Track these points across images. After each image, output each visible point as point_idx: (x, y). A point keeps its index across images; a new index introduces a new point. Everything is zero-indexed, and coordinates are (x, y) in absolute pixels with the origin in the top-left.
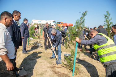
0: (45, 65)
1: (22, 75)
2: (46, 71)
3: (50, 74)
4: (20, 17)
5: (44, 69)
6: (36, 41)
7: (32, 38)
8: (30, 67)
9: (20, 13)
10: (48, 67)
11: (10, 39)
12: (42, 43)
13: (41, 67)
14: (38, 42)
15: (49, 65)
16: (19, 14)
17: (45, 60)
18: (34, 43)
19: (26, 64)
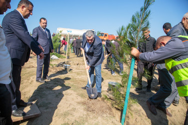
0: (73, 99)
1: (30, 115)
2: (74, 109)
3: (82, 115)
4: (31, 11)
5: (72, 107)
6: (61, 61)
7: (57, 56)
8: (46, 102)
9: (33, 6)
10: (79, 103)
11: (3, 40)
12: (72, 64)
13: (67, 102)
14: (64, 63)
15: (80, 99)
16: (30, 6)
17: (75, 91)
18: (59, 64)
19: (41, 97)
